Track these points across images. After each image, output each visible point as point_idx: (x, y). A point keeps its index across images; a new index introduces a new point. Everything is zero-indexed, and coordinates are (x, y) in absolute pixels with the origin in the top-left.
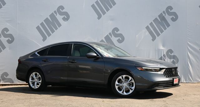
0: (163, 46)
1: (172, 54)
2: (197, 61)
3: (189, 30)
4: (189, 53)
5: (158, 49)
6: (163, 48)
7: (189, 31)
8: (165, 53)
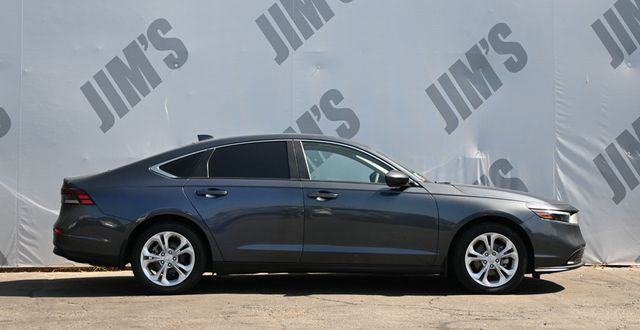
0: (481, 149)
1: (509, 175)
2: (584, 196)
3: (560, 100)
4: (559, 170)
5: (464, 158)
6: (479, 156)
7: (560, 103)
8: (486, 172)
